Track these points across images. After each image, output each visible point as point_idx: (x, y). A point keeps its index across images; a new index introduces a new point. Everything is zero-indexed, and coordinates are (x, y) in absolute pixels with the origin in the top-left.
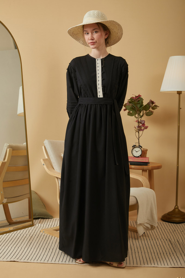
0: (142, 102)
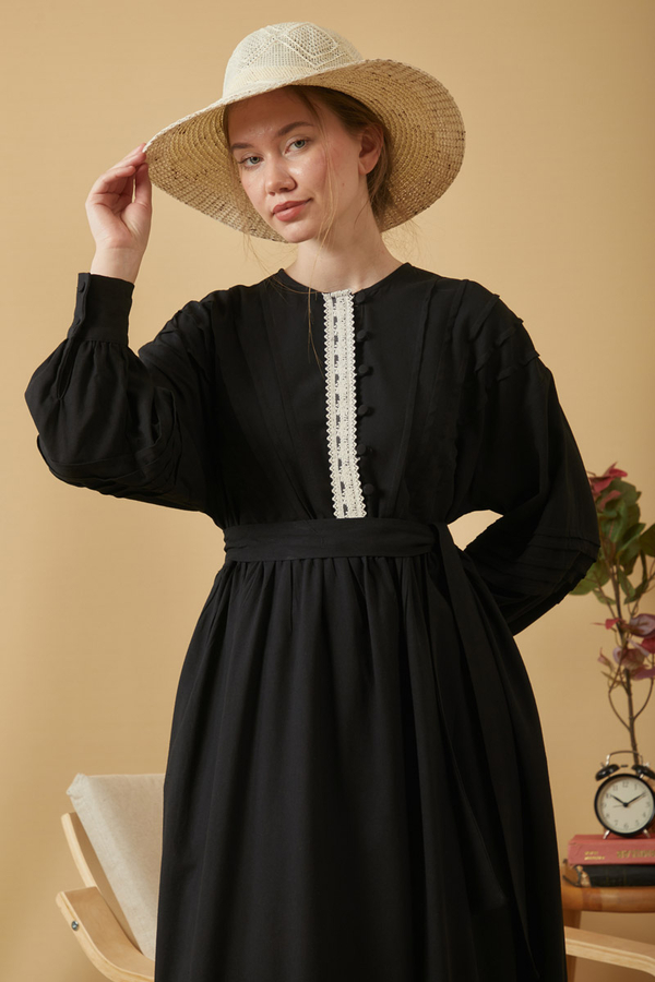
0: (634, 511)
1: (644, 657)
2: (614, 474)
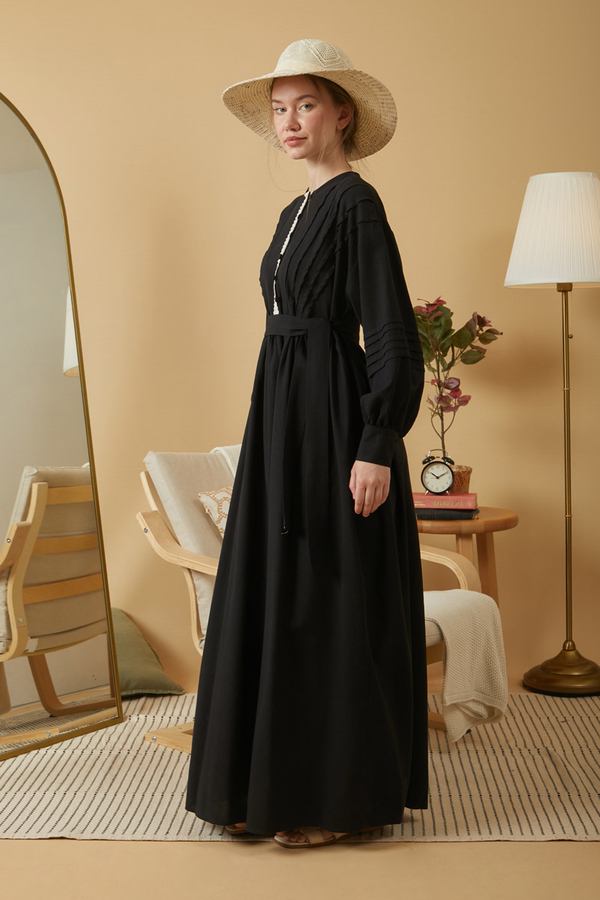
0: (449, 323)
1: (451, 400)
2: (438, 305)
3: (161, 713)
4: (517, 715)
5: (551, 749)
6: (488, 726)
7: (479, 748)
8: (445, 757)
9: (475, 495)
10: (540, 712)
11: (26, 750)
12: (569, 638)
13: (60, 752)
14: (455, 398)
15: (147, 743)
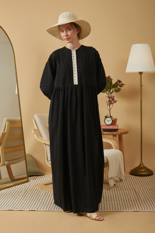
1: (112, 101)
2: (109, 77)
3: (38, 180)
4: (128, 181)
5: (135, 189)
6: (120, 183)
7: (117, 189)
8: (109, 191)
9: (118, 125)
10: (133, 180)
11: (4, 189)
12: (141, 162)
13: (12, 189)
14: (113, 101)
15: (34, 187)
